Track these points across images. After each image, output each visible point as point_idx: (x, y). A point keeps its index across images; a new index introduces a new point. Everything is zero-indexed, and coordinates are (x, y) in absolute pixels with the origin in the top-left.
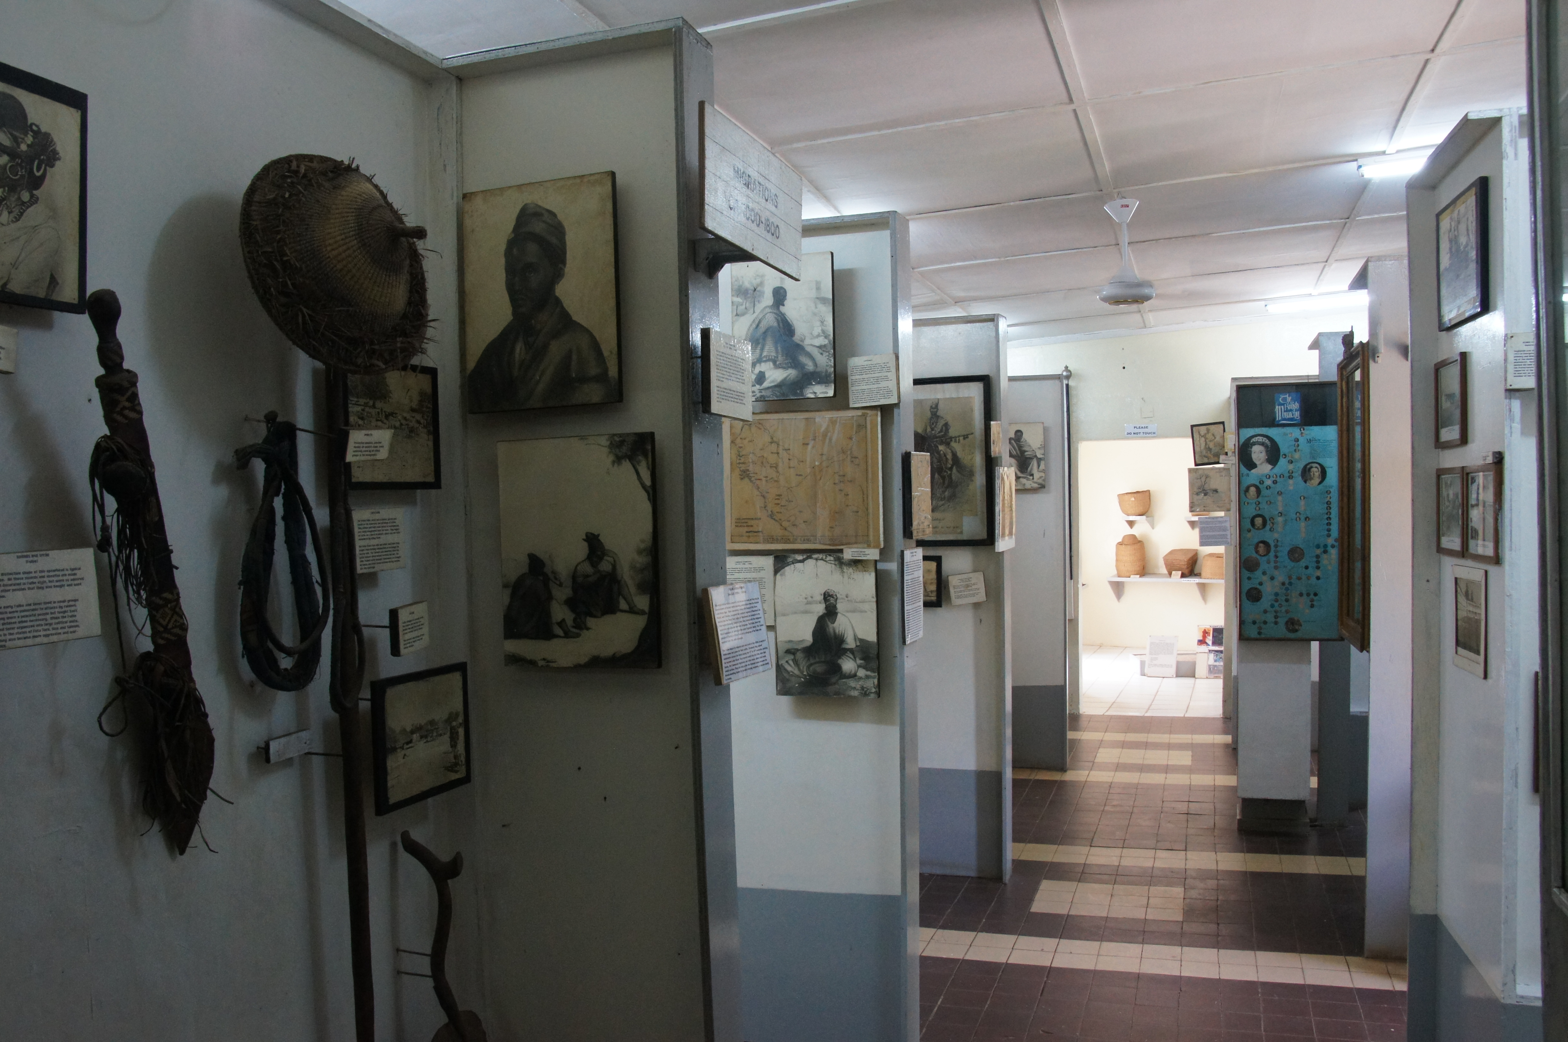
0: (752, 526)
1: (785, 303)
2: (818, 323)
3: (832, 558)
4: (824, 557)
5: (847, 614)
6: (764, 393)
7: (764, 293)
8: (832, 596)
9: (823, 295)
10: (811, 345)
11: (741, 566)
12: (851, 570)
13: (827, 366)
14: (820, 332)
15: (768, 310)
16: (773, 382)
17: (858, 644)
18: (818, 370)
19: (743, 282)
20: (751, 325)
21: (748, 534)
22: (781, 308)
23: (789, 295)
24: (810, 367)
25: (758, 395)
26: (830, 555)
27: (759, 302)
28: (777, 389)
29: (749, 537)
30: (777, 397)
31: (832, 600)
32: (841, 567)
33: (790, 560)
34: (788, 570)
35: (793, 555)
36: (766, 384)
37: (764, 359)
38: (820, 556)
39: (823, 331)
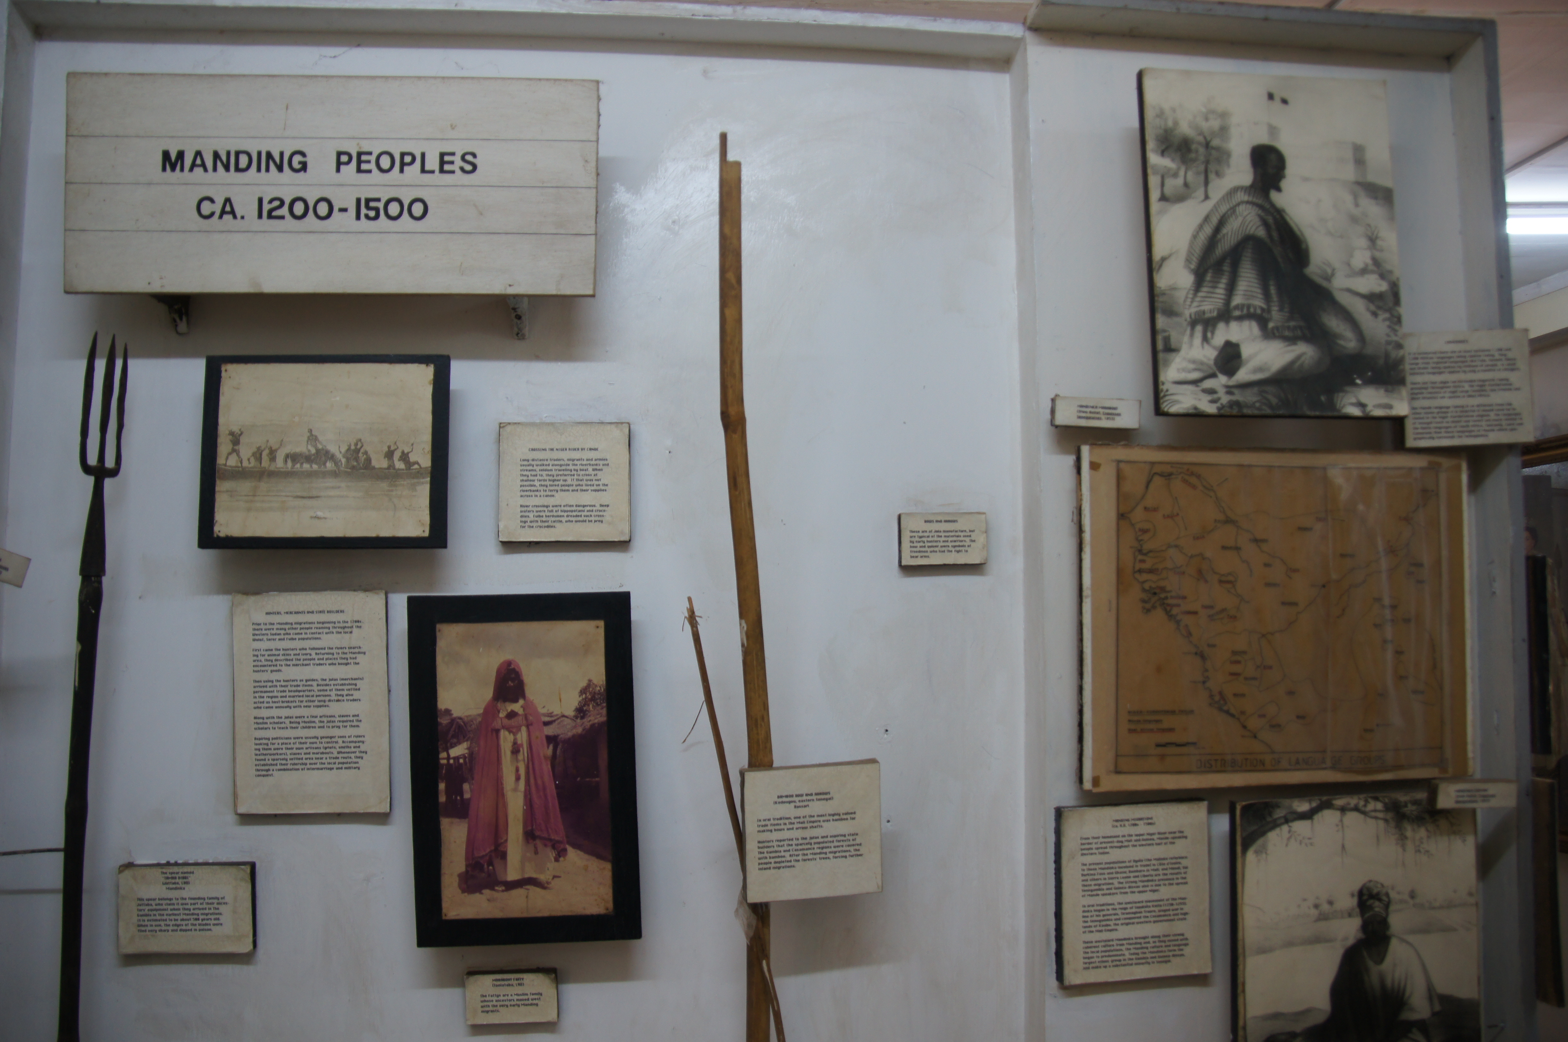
0: (1171, 730)
1: (1284, 184)
2: (1363, 242)
3: (1379, 806)
4: (1362, 803)
5: (1411, 938)
6: (1238, 396)
7: (1228, 154)
8: (1376, 897)
9: (1371, 178)
10: (1349, 290)
11: (1128, 830)
12: (1422, 832)
13: (1388, 343)
14: (1369, 262)
15: (1241, 196)
16: (1260, 369)
17: (1437, 1008)
18: (1369, 351)
19: (1176, 123)
20: (1201, 227)
21: (1160, 750)
22: (1274, 195)
23: (1292, 169)
24: (1349, 342)
25: (1225, 399)
26: (1376, 799)
27: (1218, 174)
28: (1270, 389)
29: (1162, 757)
30: (1271, 406)
31: (1378, 907)
32: (1399, 826)
33: (1279, 813)
34: (1275, 838)
35: (1286, 802)
36: (1243, 375)
37: (1237, 313)
38: (1353, 801)
39: (1376, 262)
